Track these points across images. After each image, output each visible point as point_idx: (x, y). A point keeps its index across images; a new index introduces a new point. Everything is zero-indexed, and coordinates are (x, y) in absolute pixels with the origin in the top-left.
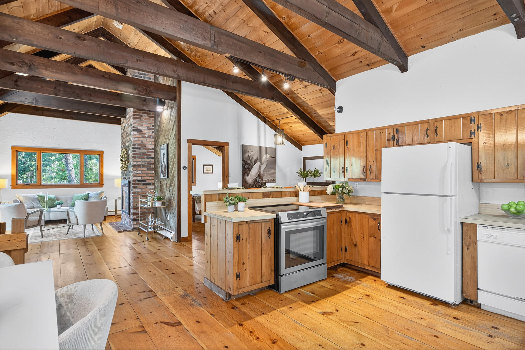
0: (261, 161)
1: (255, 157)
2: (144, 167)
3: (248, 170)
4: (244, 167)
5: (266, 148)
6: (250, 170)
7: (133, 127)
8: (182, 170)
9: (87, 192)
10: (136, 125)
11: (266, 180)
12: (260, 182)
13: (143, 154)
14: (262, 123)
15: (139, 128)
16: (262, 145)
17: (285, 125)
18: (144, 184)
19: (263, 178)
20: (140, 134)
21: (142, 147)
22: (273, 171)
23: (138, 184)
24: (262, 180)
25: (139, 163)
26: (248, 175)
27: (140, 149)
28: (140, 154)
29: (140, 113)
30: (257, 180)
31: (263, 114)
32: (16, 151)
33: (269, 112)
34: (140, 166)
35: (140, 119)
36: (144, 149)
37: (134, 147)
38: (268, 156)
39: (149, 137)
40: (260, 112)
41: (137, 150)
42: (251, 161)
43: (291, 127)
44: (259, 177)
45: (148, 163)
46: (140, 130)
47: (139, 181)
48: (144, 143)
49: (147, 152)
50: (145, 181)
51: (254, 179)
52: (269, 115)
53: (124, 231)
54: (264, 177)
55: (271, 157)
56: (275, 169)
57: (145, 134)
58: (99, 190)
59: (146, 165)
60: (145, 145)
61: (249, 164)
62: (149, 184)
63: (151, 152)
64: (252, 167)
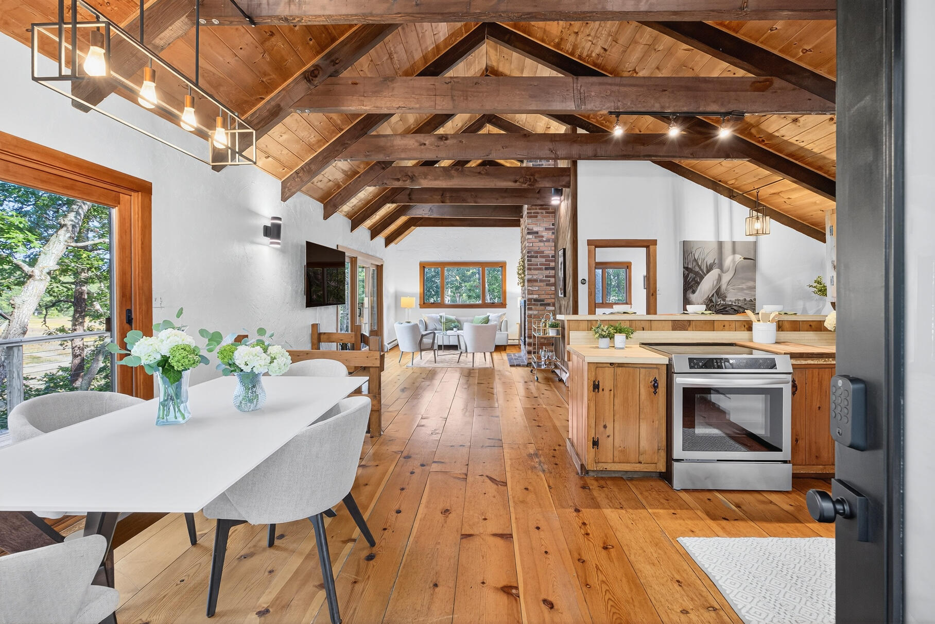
0: (721, 267)
1: (710, 261)
2: (541, 281)
3: (693, 282)
4: (685, 277)
5: (734, 243)
6: (698, 283)
7: (528, 229)
8: (580, 286)
9: (488, 314)
10: (530, 227)
11: (733, 299)
12: (720, 304)
13: (540, 264)
14: (724, 200)
15: (535, 229)
16: (725, 237)
17: (776, 196)
18: (541, 305)
19: (726, 297)
20: (536, 237)
21: (539, 255)
22: (750, 284)
23: (534, 305)
24: (724, 300)
25: (535, 277)
26: (694, 292)
27: (536, 257)
28: (537, 265)
29: (536, 209)
30: (714, 300)
31: (726, 183)
32: (423, 266)
33: (736, 179)
34: (536, 281)
35: (536, 217)
36: (542, 257)
37: (530, 255)
38: (739, 258)
39: (548, 241)
40: (720, 181)
41: (533, 259)
42: (700, 268)
43: (789, 198)
44: (718, 295)
45: (547, 277)
46: (537, 233)
47: (536, 300)
48: (542, 249)
49: (546, 261)
50: (543, 300)
51: (706, 299)
52: (738, 184)
53: (517, 365)
54: (728, 296)
55: (745, 259)
56: (754, 281)
57: (543, 237)
58: (500, 311)
59: (544, 279)
60: (543, 252)
61: (697, 273)
62: (548, 305)
63: (552, 261)
64: (702, 278)
